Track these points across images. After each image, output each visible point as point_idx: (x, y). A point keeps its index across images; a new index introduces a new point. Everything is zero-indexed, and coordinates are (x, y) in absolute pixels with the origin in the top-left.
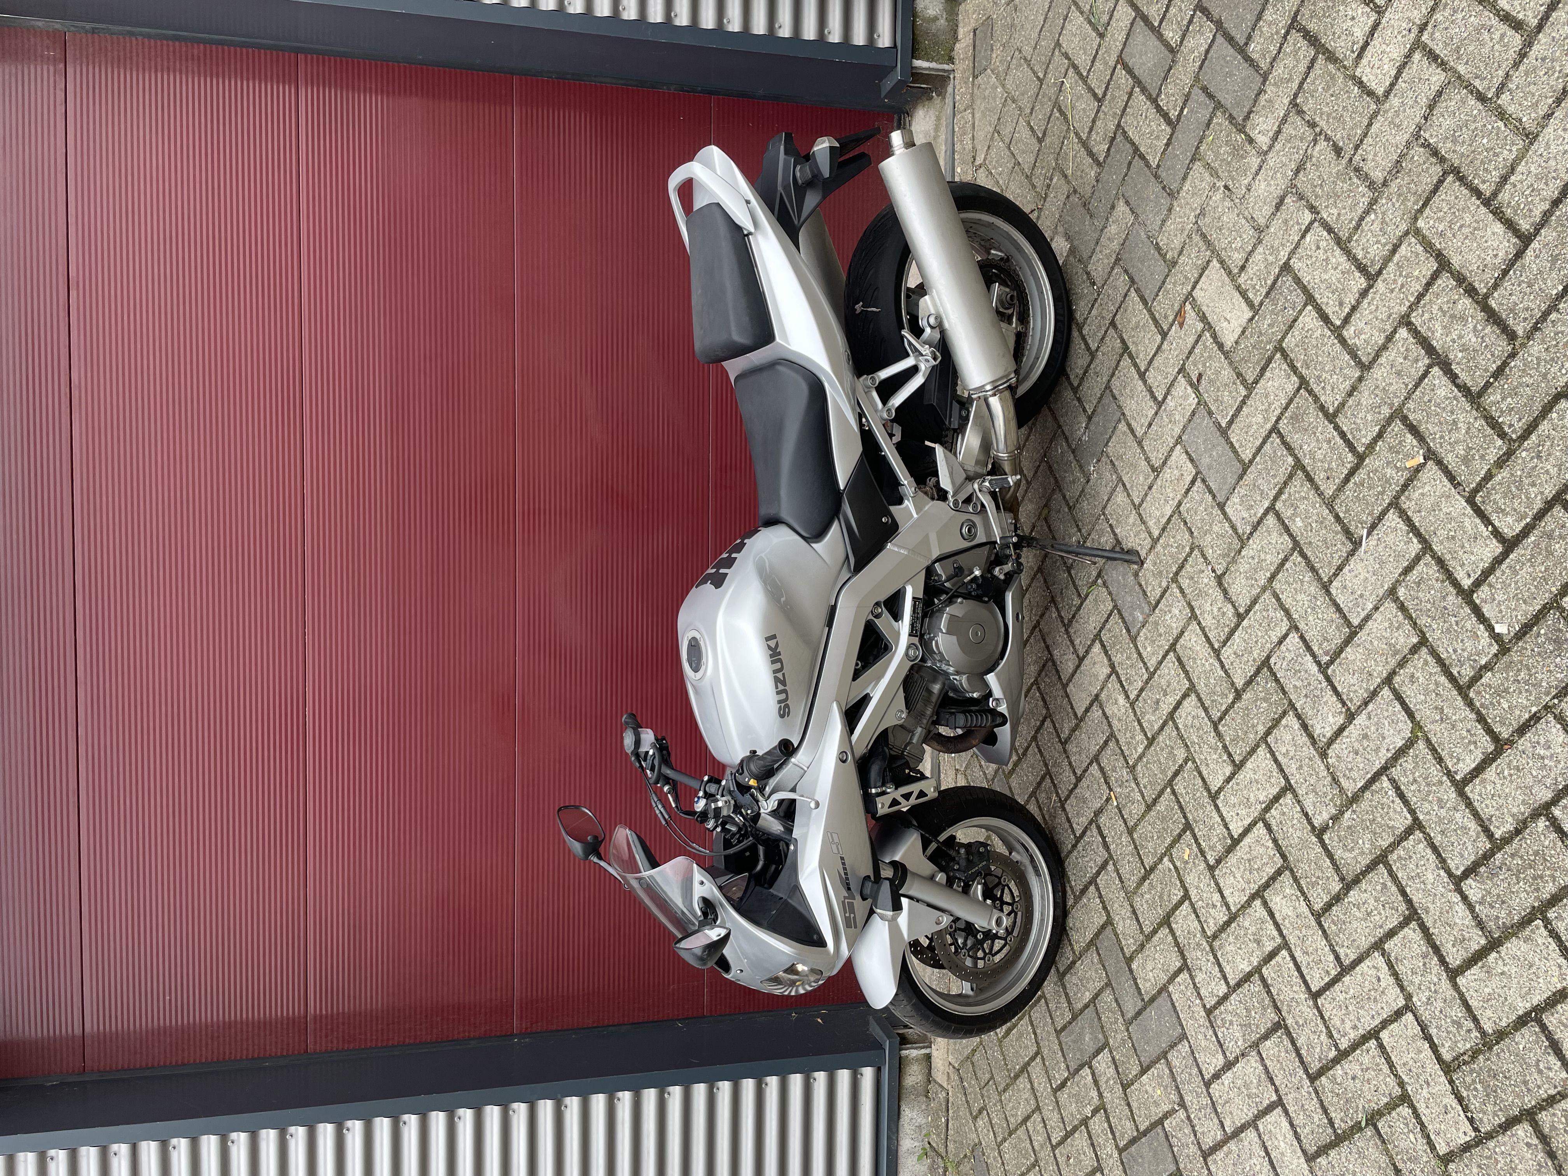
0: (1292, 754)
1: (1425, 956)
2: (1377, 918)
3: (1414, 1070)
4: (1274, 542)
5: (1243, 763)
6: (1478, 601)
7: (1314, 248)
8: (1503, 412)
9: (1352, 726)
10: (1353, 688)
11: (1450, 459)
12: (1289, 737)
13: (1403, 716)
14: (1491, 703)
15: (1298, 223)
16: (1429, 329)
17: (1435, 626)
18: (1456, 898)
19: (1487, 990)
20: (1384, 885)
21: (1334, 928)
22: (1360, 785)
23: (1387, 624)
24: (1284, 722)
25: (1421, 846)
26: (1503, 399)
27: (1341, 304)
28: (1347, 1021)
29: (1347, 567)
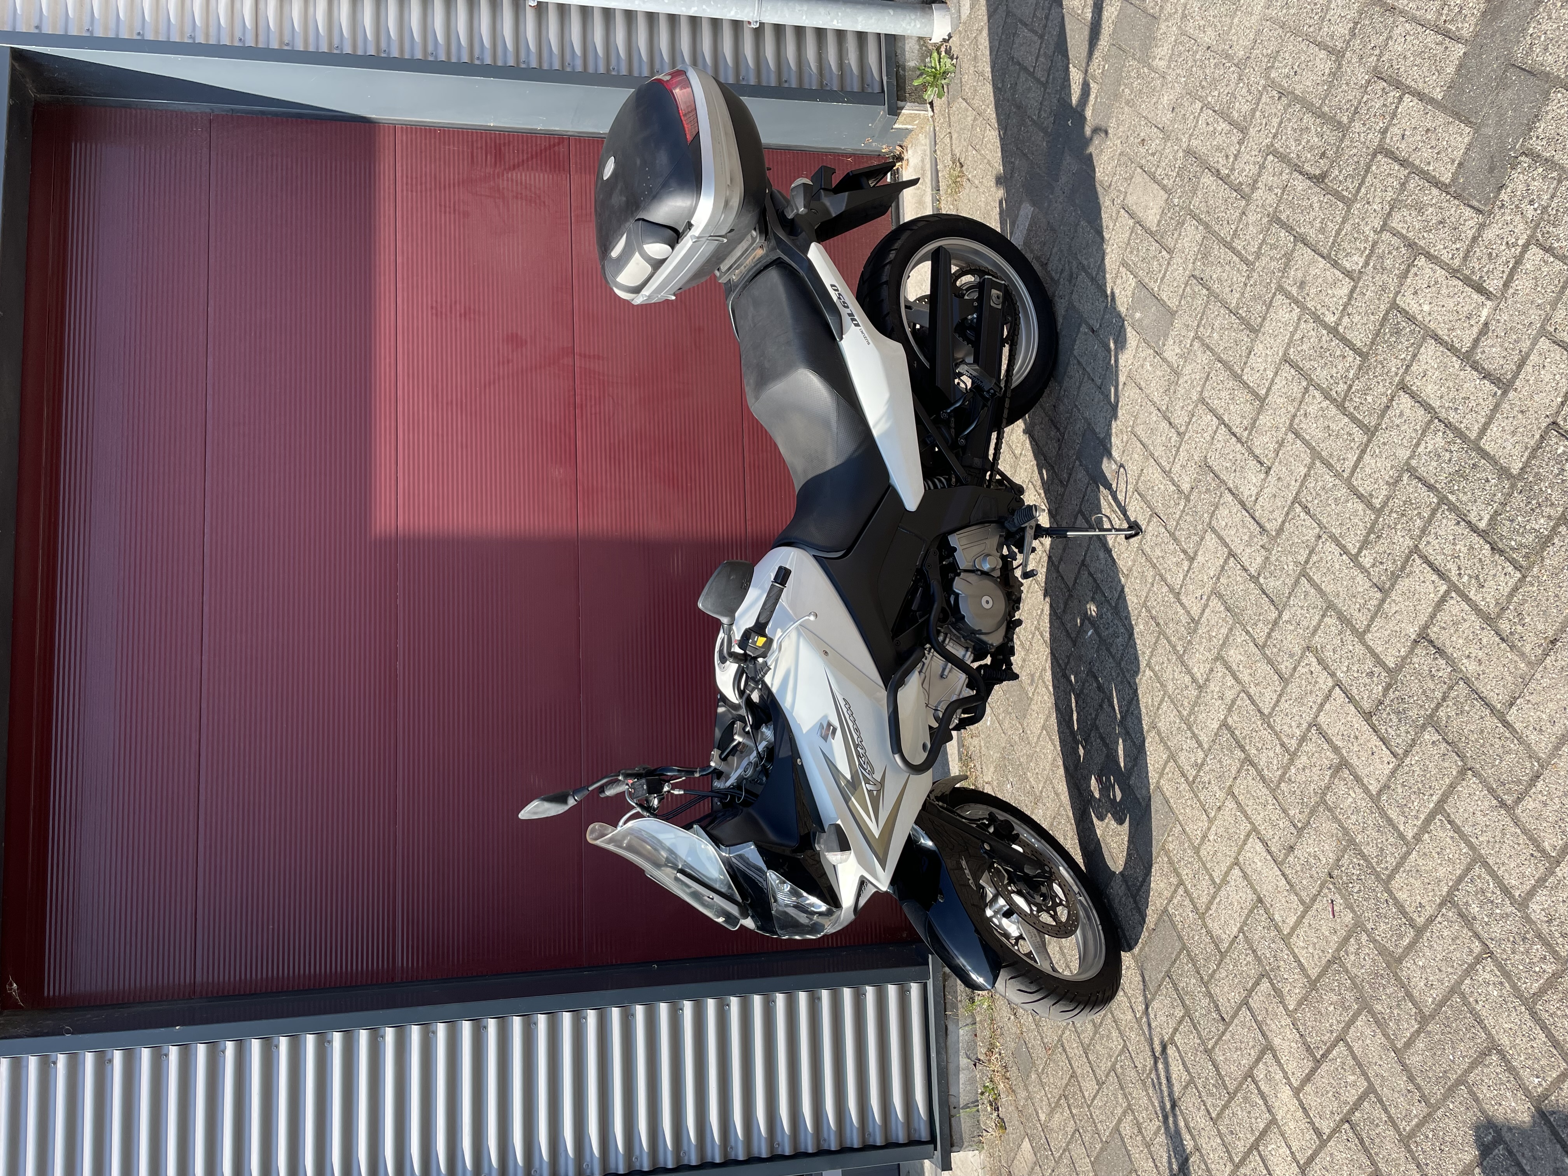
0: (1230, 524)
1: (1340, 633)
2: (1304, 623)
3: (1345, 733)
4: (1199, 361)
5: (1196, 553)
6: (1341, 331)
7: (1204, 126)
8: (1340, 182)
9: (1270, 477)
10: (1267, 446)
11: (1312, 234)
12: (1226, 512)
13: (1303, 448)
14: (1361, 403)
15: (1192, 113)
16: (1287, 147)
17: (1316, 366)
18: (1356, 572)
19: (1387, 633)
20: (1306, 594)
21: (1275, 650)
22: (1280, 520)
23: (1284, 382)
24: (1222, 502)
25: (1328, 544)
26: (1340, 172)
27: (1227, 156)
28: (1293, 724)
29: (1253, 353)
